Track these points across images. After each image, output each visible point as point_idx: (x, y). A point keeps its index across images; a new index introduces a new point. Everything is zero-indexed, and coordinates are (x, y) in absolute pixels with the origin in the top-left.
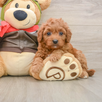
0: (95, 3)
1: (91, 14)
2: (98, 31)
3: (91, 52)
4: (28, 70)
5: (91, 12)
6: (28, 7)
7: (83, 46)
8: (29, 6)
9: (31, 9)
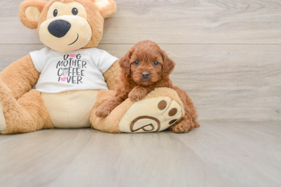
0: (223, 5)
1: (216, 24)
2: (229, 53)
3: (216, 91)
4: (88, 117)
5: (215, 21)
6: (75, 12)
7: (201, 80)
8: (76, 10)
9: (80, 16)
